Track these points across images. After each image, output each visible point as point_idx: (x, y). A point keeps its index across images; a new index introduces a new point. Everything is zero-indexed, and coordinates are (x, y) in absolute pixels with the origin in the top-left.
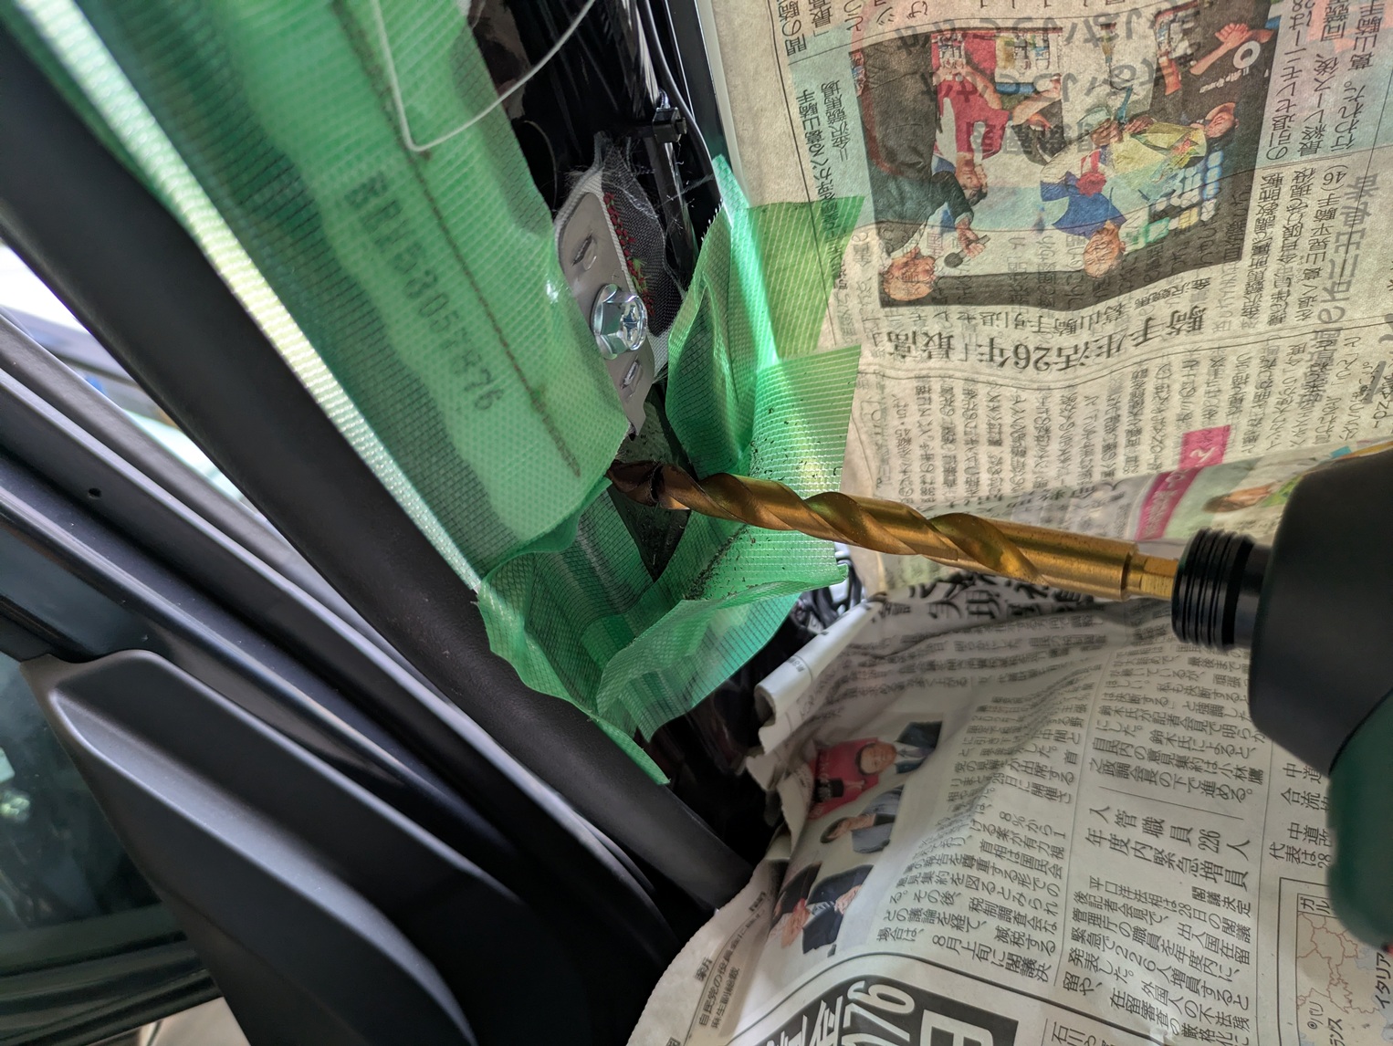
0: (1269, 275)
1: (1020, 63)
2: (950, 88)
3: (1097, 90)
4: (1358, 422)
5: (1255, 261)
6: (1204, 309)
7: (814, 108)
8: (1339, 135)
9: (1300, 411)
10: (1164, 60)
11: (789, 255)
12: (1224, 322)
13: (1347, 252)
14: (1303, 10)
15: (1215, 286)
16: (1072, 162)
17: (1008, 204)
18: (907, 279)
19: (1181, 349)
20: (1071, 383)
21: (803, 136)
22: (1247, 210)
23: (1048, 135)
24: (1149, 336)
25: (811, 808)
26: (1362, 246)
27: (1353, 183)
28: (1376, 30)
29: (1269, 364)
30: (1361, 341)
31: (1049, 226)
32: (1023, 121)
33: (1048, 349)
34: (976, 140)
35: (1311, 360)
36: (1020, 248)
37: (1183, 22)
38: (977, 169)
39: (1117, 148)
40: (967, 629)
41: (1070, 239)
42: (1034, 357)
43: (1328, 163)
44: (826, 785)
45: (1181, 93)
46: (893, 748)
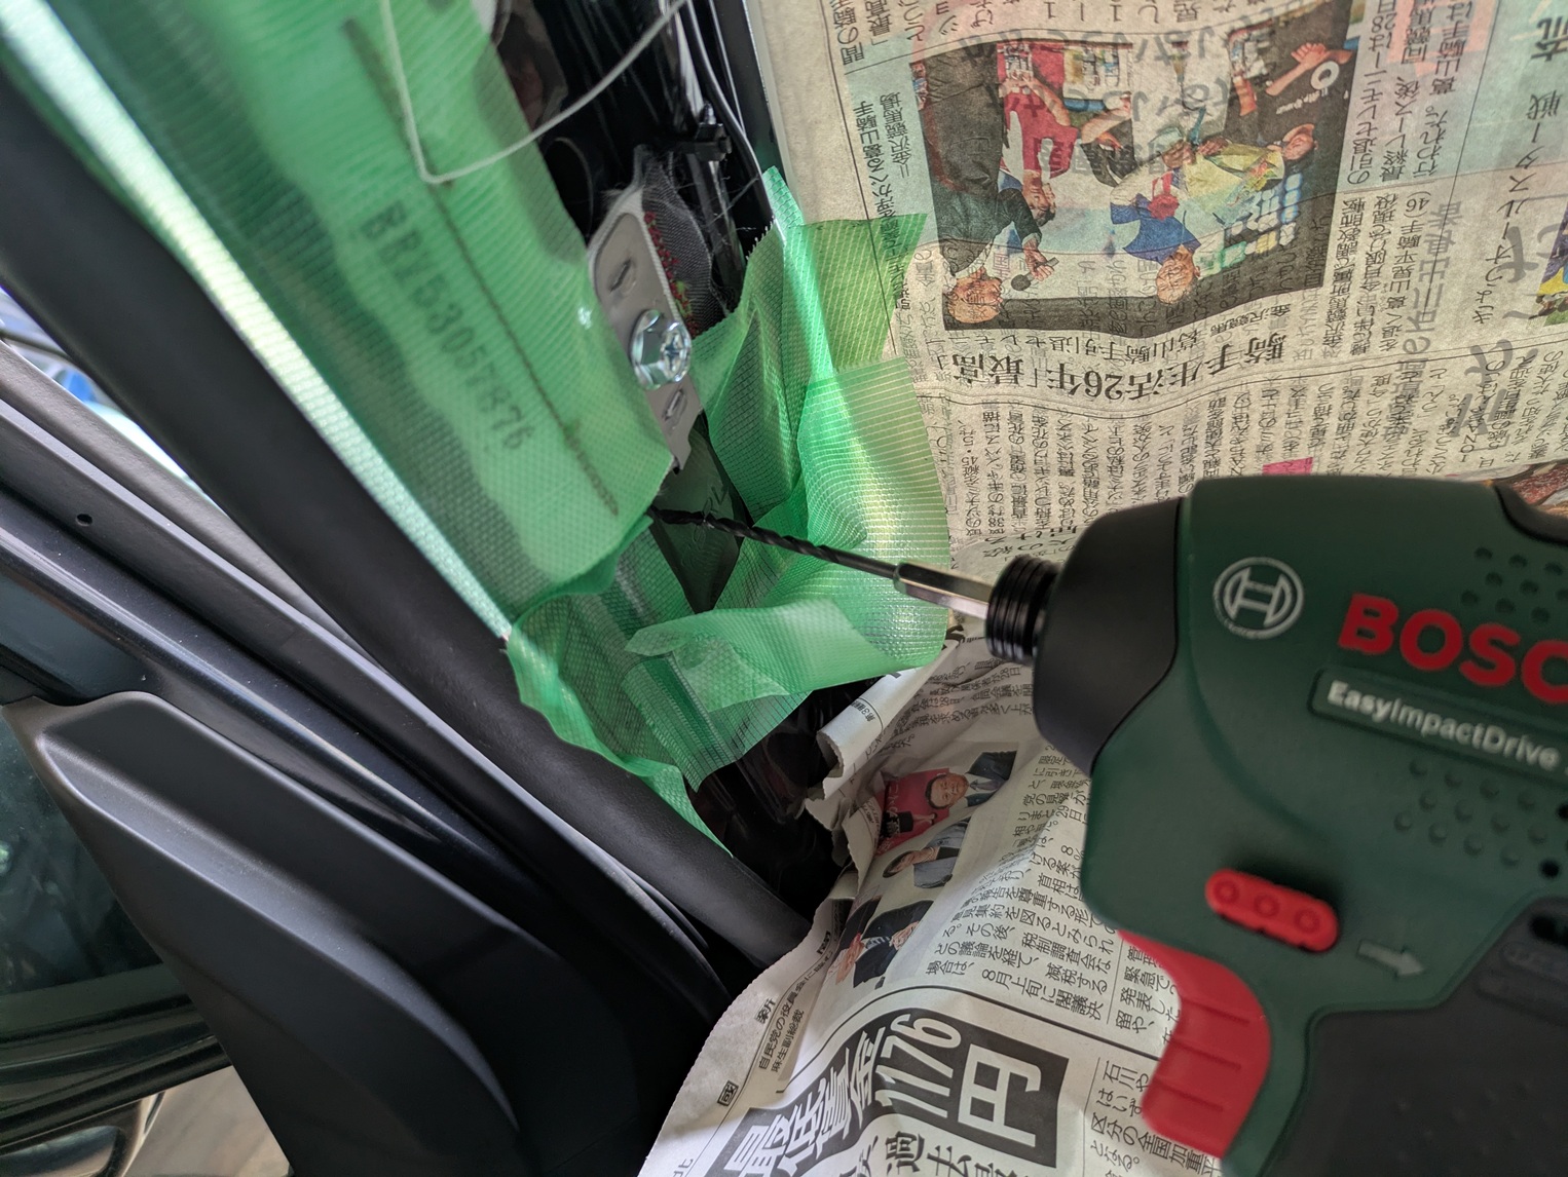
0: (1352, 303)
1: (1089, 78)
2: (1017, 101)
3: (1169, 110)
4: (1445, 455)
5: (1337, 288)
6: (1285, 337)
7: (872, 121)
8: (1421, 161)
9: (1386, 444)
10: (1238, 80)
11: (846, 274)
12: (1305, 351)
13: (1431, 281)
14: (1384, 31)
15: (1295, 313)
16: (1143, 184)
17: (1077, 226)
18: (972, 301)
19: (1260, 377)
20: (1146, 412)
21: (861, 150)
22: (1328, 235)
23: (1118, 155)
24: (1226, 364)
25: (879, 844)
26: (1447, 275)
27: (1437, 211)
28: (1459, 53)
29: (1353, 395)
30: (1447, 373)
31: (1119, 250)
32: (1092, 140)
33: (1120, 378)
34: (1044, 158)
35: (1396, 392)
36: (1089, 272)
37: (1258, 41)
38: (1045, 188)
39: (1190, 170)
41: (1142, 264)
42: (1105, 385)
43: (1411, 190)
44: (895, 819)
45: (1256, 113)
46: (964, 780)
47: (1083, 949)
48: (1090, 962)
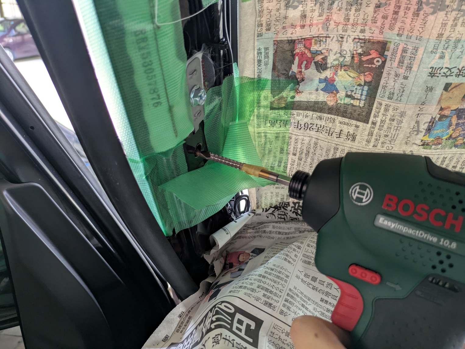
0: (375, 132)
1: (318, 45)
2: (298, 54)
3: (337, 55)
5: (372, 126)
6: (357, 135)
7: (261, 53)
8: (398, 97)
10: (355, 52)
13: (396, 132)
14: (393, 57)
15: (360, 128)
16: (328, 74)
17: (310, 83)
18: (279, 103)
19: (348, 146)
20: (318, 138)
21: (257, 60)
22: (372, 110)
23: (323, 65)
24: (340, 136)
25: (222, 271)
26: (400, 131)
27: (400, 113)
28: (410, 70)
31: (319, 90)
32: (317, 61)
33: (313, 124)
34: (303, 66)
36: (311, 95)
37: (361, 44)
38: (303, 73)
39: (340, 72)
40: (276, 222)
42: (309, 127)
43: (394, 104)
44: (228, 264)
45: (358, 64)
46: (249, 254)
47: (274, 290)
48: (276, 295)
